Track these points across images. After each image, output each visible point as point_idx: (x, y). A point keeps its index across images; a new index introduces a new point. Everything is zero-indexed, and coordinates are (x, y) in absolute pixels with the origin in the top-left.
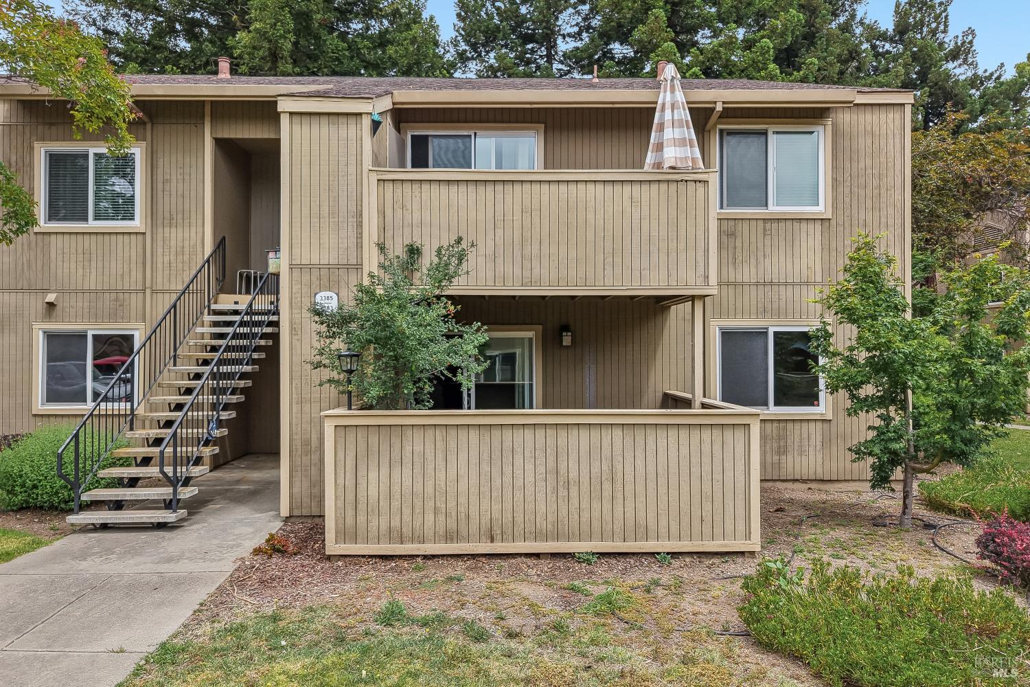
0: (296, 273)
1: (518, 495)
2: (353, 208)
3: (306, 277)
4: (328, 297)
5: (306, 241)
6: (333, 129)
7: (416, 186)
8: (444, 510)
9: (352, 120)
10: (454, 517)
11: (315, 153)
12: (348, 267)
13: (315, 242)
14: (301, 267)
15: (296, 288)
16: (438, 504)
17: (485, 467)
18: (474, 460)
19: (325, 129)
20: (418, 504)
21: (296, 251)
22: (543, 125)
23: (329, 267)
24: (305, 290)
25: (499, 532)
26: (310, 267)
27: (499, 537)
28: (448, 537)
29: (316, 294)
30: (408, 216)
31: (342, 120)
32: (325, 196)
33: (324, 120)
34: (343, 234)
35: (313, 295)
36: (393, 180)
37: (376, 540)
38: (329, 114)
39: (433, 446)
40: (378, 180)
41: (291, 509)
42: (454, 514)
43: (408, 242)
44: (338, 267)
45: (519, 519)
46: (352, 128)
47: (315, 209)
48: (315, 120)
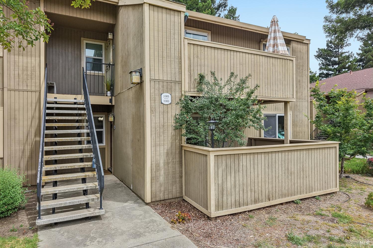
0: (153, 83)
1: (277, 180)
2: (177, 55)
3: (157, 86)
4: (167, 96)
5: (156, 68)
6: (168, 16)
7: (203, 48)
8: (254, 190)
9: (176, 13)
10: (257, 192)
11: (160, 26)
12: (175, 82)
13: (161, 69)
14: (155, 80)
15: (153, 90)
16: (252, 188)
17: (267, 170)
18: (263, 167)
19: (164, 15)
20: (245, 188)
21: (152, 73)
22: (210, 32)
23: (167, 81)
24: (157, 92)
25: (271, 196)
26: (159, 81)
27: (271, 198)
28: (256, 202)
29: (161, 94)
30: (199, 61)
31: (172, 13)
32: (165, 47)
33: (164, 11)
34: (173, 66)
35: (160, 94)
36: (194, 44)
37: (230, 207)
38: (166, 9)
39: (250, 162)
40: (188, 43)
41: (151, 199)
42: (257, 191)
43: (199, 73)
44: (171, 82)
45: (277, 190)
46: (176, 17)
47: (161, 53)
48: (160, 10)
